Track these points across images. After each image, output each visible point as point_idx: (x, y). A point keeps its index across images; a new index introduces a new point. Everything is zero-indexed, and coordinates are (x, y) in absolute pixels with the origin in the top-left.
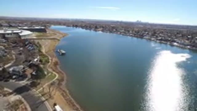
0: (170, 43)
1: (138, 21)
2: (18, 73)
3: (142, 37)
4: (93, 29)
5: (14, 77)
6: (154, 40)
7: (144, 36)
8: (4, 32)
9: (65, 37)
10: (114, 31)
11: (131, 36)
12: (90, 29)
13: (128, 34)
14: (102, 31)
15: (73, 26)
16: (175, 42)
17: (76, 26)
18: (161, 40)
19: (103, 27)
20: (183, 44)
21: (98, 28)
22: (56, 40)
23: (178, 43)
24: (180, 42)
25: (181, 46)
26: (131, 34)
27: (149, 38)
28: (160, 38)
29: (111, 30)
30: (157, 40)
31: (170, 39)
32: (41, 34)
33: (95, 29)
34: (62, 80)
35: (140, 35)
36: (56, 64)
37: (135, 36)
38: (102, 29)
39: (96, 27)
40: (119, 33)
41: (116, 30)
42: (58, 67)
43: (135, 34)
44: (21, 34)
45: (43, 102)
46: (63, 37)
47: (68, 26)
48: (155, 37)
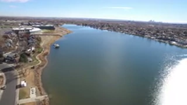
0: (169, 42)
1: (151, 21)
2: (10, 59)
3: (143, 35)
4: (100, 27)
5: (6, 61)
6: (153, 39)
7: (145, 35)
8: (19, 29)
9: (69, 34)
10: (119, 30)
11: (134, 34)
12: (96, 27)
13: (130, 33)
14: (108, 29)
15: (83, 25)
16: (174, 41)
17: (86, 25)
18: (161, 38)
19: (109, 26)
20: (181, 43)
21: (104, 27)
22: (58, 36)
23: (176, 42)
24: (179, 40)
25: (179, 45)
26: (133, 33)
27: (149, 36)
28: (160, 37)
29: (115, 29)
30: (156, 38)
31: (169, 38)
32: (49, 31)
33: (101, 27)
34: (42, 66)
35: (141, 34)
36: (46, 54)
37: (137, 34)
38: (108, 27)
39: (103, 26)
40: (122, 32)
41: (120, 29)
42: (46, 57)
43: (136, 33)
44: (30, 31)
45: (17, 78)
46: (68, 33)
47: (79, 25)
48: (155, 35)
